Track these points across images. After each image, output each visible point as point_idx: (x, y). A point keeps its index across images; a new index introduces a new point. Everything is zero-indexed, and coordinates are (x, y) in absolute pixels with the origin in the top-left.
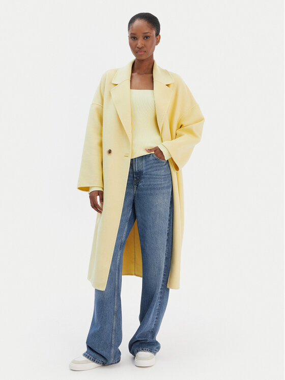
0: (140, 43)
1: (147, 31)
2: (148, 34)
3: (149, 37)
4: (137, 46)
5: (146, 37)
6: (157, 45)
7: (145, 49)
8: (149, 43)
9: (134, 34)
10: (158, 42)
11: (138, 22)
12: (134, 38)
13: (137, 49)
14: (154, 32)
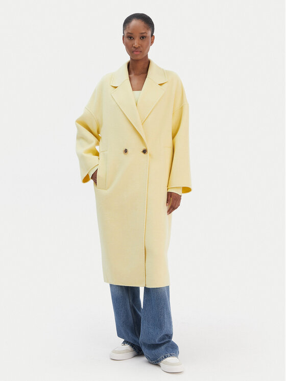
0: (136, 43)
1: (144, 32)
2: (145, 35)
3: (146, 37)
4: (134, 46)
5: (143, 37)
6: (151, 45)
7: (141, 49)
8: (144, 43)
9: (130, 33)
10: (152, 42)
11: (134, 22)
12: (131, 38)
13: (133, 48)
14: (149, 33)
